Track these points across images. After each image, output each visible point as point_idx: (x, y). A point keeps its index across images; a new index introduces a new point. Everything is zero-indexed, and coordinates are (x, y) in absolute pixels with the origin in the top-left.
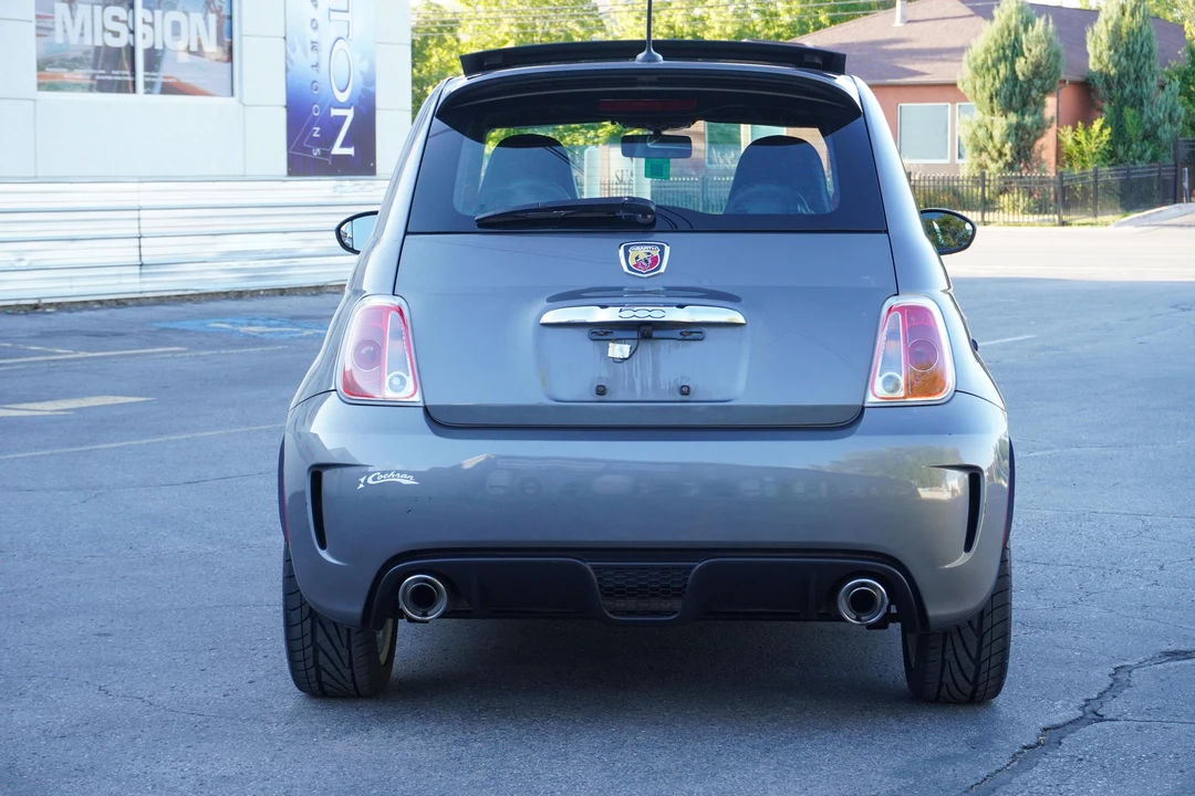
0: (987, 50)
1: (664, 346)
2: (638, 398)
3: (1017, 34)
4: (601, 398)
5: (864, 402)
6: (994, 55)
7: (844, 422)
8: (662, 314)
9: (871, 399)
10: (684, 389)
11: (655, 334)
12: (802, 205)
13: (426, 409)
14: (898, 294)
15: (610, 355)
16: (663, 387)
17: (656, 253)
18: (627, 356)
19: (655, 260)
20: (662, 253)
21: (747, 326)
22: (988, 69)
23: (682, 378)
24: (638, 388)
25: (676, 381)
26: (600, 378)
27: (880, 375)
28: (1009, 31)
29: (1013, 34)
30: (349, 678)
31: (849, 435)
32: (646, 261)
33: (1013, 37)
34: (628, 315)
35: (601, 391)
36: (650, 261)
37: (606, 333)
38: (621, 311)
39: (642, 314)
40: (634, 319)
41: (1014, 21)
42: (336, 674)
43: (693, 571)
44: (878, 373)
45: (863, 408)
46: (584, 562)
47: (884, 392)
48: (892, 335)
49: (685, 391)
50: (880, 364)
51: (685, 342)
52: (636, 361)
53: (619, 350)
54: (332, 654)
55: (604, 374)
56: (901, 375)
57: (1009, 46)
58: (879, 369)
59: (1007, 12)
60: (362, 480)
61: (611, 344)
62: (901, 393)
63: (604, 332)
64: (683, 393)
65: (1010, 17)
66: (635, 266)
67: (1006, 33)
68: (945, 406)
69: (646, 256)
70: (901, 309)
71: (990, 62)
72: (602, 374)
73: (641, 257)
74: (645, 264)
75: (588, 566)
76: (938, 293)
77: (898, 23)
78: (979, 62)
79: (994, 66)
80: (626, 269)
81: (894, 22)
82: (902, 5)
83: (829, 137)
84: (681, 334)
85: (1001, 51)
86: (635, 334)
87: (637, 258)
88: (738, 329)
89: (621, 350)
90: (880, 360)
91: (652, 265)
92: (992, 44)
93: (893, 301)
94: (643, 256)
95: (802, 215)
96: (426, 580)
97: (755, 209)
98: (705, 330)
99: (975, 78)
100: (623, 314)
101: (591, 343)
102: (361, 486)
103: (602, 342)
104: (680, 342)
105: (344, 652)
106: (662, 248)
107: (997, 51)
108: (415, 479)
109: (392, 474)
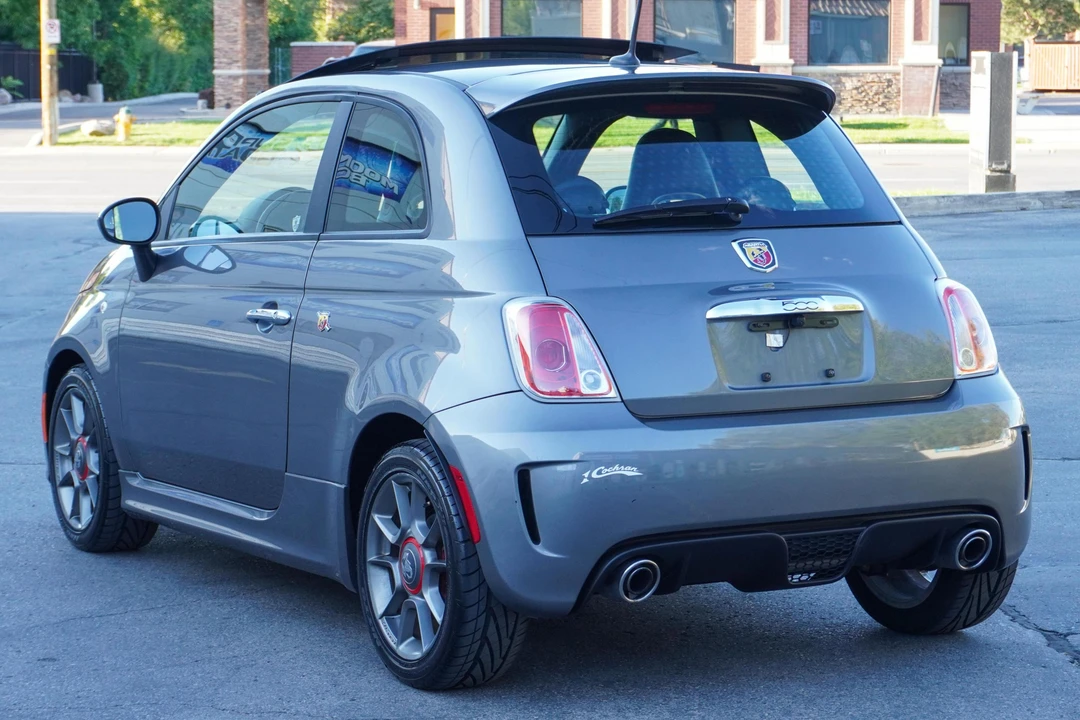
2: (796, 384)
4: (767, 385)
5: (953, 376)
8: (815, 305)
9: (958, 372)
10: (830, 372)
13: (625, 403)
15: (768, 344)
16: (812, 371)
18: (781, 345)
20: (769, 248)
21: (866, 313)
23: (825, 363)
24: (794, 373)
25: (821, 365)
26: (763, 366)
27: (959, 351)
32: (761, 257)
34: (789, 308)
35: (765, 378)
37: (766, 325)
38: (783, 304)
39: (801, 306)
40: (796, 311)
43: (862, 535)
44: (957, 349)
45: (954, 381)
46: (780, 534)
49: (830, 374)
51: (823, 329)
52: (790, 347)
53: (775, 340)
55: (766, 362)
58: (957, 345)
60: (586, 475)
61: (768, 335)
63: (763, 325)
64: (828, 376)
66: (756, 261)
70: (955, 292)
73: (757, 253)
75: (782, 537)
80: (749, 265)
84: (821, 322)
87: (753, 254)
88: (859, 315)
89: (776, 339)
90: (956, 337)
96: (647, 565)
98: (838, 318)
101: (750, 335)
102: (585, 480)
103: (760, 333)
104: (820, 330)
106: (765, 242)
108: (639, 470)
109: (616, 467)
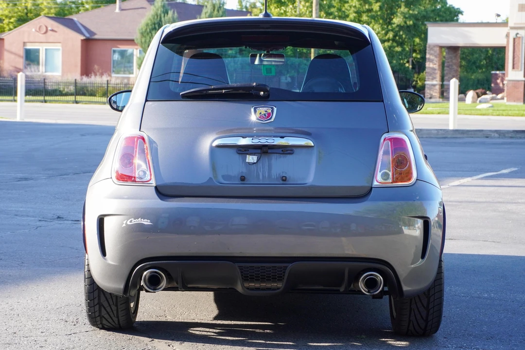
0: (147, 25)
1: (274, 157)
2: (261, 183)
3: (161, 18)
4: (243, 182)
5: (372, 185)
6: (150, 27)
7: (362, 195)
8: (273, 141)
9: (375, 183)
10: (284, 178)
11: (270, 151)
12: (341, 88)
13: (156, 188)
14: (388, 132)
15: (247, 161)
16: (273, 177)
17: (270, 111)
18: (255, 161)
19: (269, 114)
20: (272, 111)
21: (315, 147)
22: (148, 34)
23: (283, 172)
24: (261, 177)
25: (279, 174)
26: (242, 172)
27: (380, 172)
28: (157, 16)
29: (159, 17)
30: (117, 322)
31: (365, 201)
32: (265, 115)
33: (159, 19)
34: (256, 141)
35: (243, 178)
36: (267, 115)
37: (245, 150)
38: (253, 139)
39: (263, 141)
40: (259, 143)
41: (159, 12)
42: (110, 320)
43: (288, 268)
44: (379, 171)
45: (372, 188)
46: (234, 263)
47: (382, 180)
48: (386, 153)
49: (284, 179)
50: (380, 166)
51: (284, 155)
52: (260, 164)
53: (251, 159)
54: (109, 309)
55: (244, 170)
56: (390, 171)
57: (157, 23)
58: (379, 169)
59: (157, 7)
60: (125, 222)
61: (247, 156)
62: (390, 181)
63: (244, 150)
64: (283, 180)
65: (158, 10)
66: (260, 117)
67: (156, 17)
68: (412, 187)
69: (265, 113)
70: (390, 139)
71: (148, 30)
72: (243, 170)
73: (262, 113)
74: (264, 116)
75: (236, 265)
76: (408, 131)
77: (117, 10)
78: (144, 30)
79: (150, 32)
80: (255, 119)
81: (115, 10)
82: (120, 2)
83: (355, 54)
84: (282, 151)
85: (153, 25)
86: (259, 151)
87: (260, 113)
88: (310, 149)
89: (253, 159)
90: (380, 164)
91: (268, 117)
92: (149, 22)
93: (386, 136)
94: (263, 113)
95: (341, 93)
96: (156, 272)
97: (317, 90)
98: (294, 149)
99: (142, 37)
100: (253, 141)
101: (237, 156)
102: (124, 225)
103: (243, 155)
104: (282, 155)
105: (114, 308)
106: (272, 108)
107: (151, 25)
108: (151, 222)
109: (140, 219)
